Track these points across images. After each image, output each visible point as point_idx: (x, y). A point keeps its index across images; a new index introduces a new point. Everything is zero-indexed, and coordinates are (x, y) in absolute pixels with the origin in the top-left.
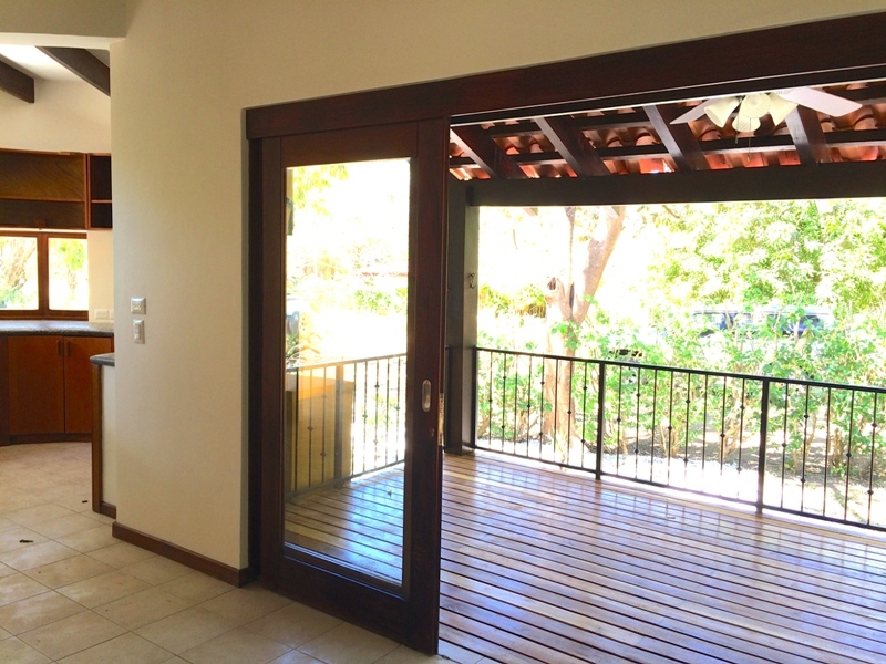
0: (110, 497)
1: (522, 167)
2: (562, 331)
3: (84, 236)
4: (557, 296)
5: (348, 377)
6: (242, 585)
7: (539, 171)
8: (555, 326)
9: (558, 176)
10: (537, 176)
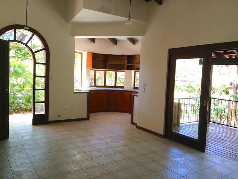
0: (134, 121)
1: (225, 56)
2: (234, 97)
3: (124, 71)
4: (233, 87)
5: (181, 102)
6: (163, 138)
7: (229, 56)
8: (232, 95)
9: (234, 57)
10: (228, 57)
